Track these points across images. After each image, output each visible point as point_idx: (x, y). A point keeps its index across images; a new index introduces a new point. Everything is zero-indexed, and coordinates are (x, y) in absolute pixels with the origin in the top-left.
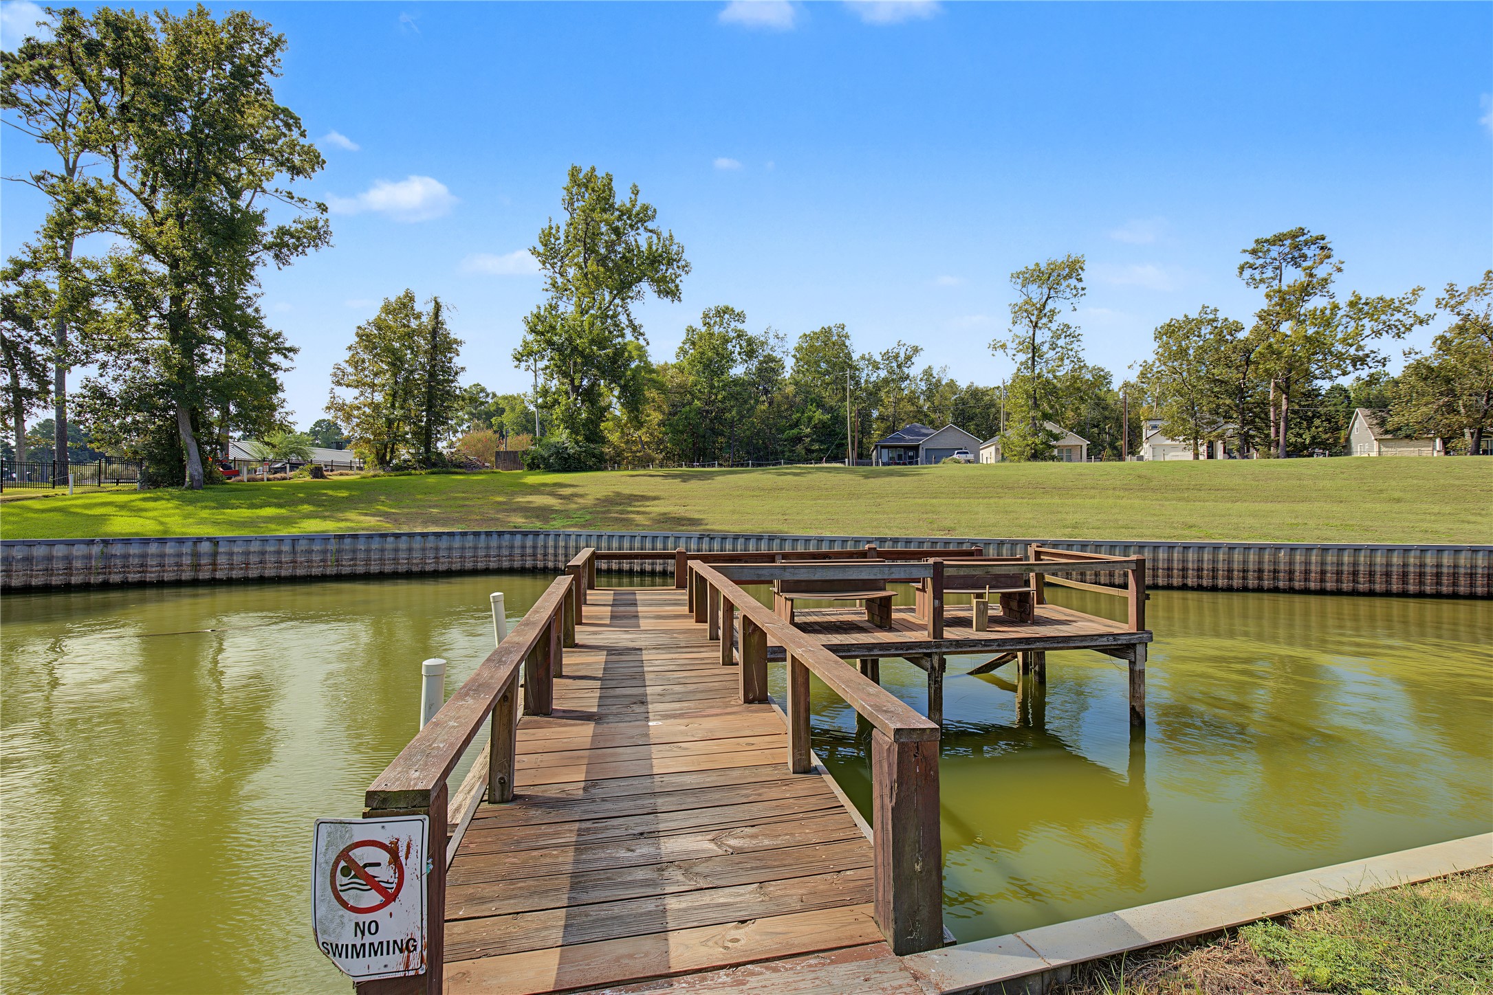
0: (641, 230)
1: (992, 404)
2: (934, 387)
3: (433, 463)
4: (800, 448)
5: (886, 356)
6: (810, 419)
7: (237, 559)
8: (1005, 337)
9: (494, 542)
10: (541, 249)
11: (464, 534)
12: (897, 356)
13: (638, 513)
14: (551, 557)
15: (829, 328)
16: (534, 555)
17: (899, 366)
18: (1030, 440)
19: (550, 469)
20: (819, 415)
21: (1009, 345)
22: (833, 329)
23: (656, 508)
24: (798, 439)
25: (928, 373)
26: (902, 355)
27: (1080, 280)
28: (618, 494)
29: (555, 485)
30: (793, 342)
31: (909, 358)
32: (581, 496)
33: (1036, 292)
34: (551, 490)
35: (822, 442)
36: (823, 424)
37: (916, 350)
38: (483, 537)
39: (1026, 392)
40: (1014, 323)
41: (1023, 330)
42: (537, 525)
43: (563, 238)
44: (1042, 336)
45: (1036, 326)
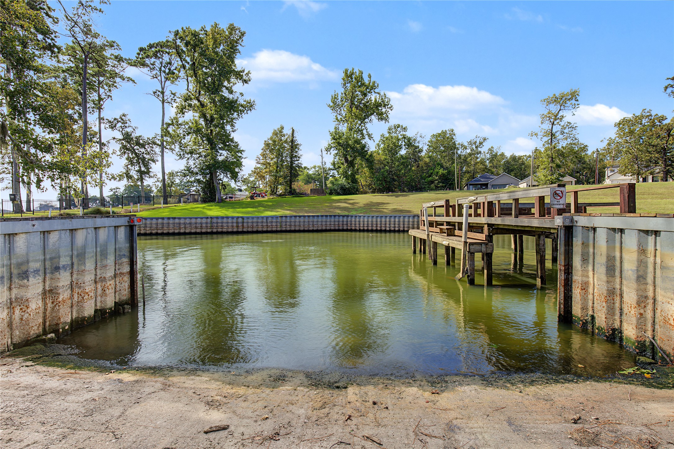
0: (373, 93)
1: (523, 164)
2: (494, 157)
3: (292, 193)
4: (432, 186)
5: (470, 143)
6: (437, 173)
7: (250, 224)
8: (537, 130)
9: (333, 219)
10: (332, 104)
11: (322, 216)
12: (475, 143)
13: (383, 209)
14: (353, 225)
15: (446, 131)
16: (347, 224)
17: (476, 147)
18: (549, 178)
19: (338, 194)
20: (441, 171)
21: (539, 134)
22: (448, 132)
23: (391, 207)
24: (432, 182)
25: (491, 150)
26: (478, 142)
27: (577, 100)
28: (372, 202)
29: (345, 199)
30: (428, 138)
31: (481, 143)
32: (357, 203)
33: (554, 108)
34: (345, 201)
35: (443, 183)
36: (443, 174)
37: (485, 139)
38: (329, 217)
39: (548, 155)
40: (542, 123)
41: (547, 126)
42: (346, 213)
43: (340, 99)
44: (556, 128)
45: (553, 124)
